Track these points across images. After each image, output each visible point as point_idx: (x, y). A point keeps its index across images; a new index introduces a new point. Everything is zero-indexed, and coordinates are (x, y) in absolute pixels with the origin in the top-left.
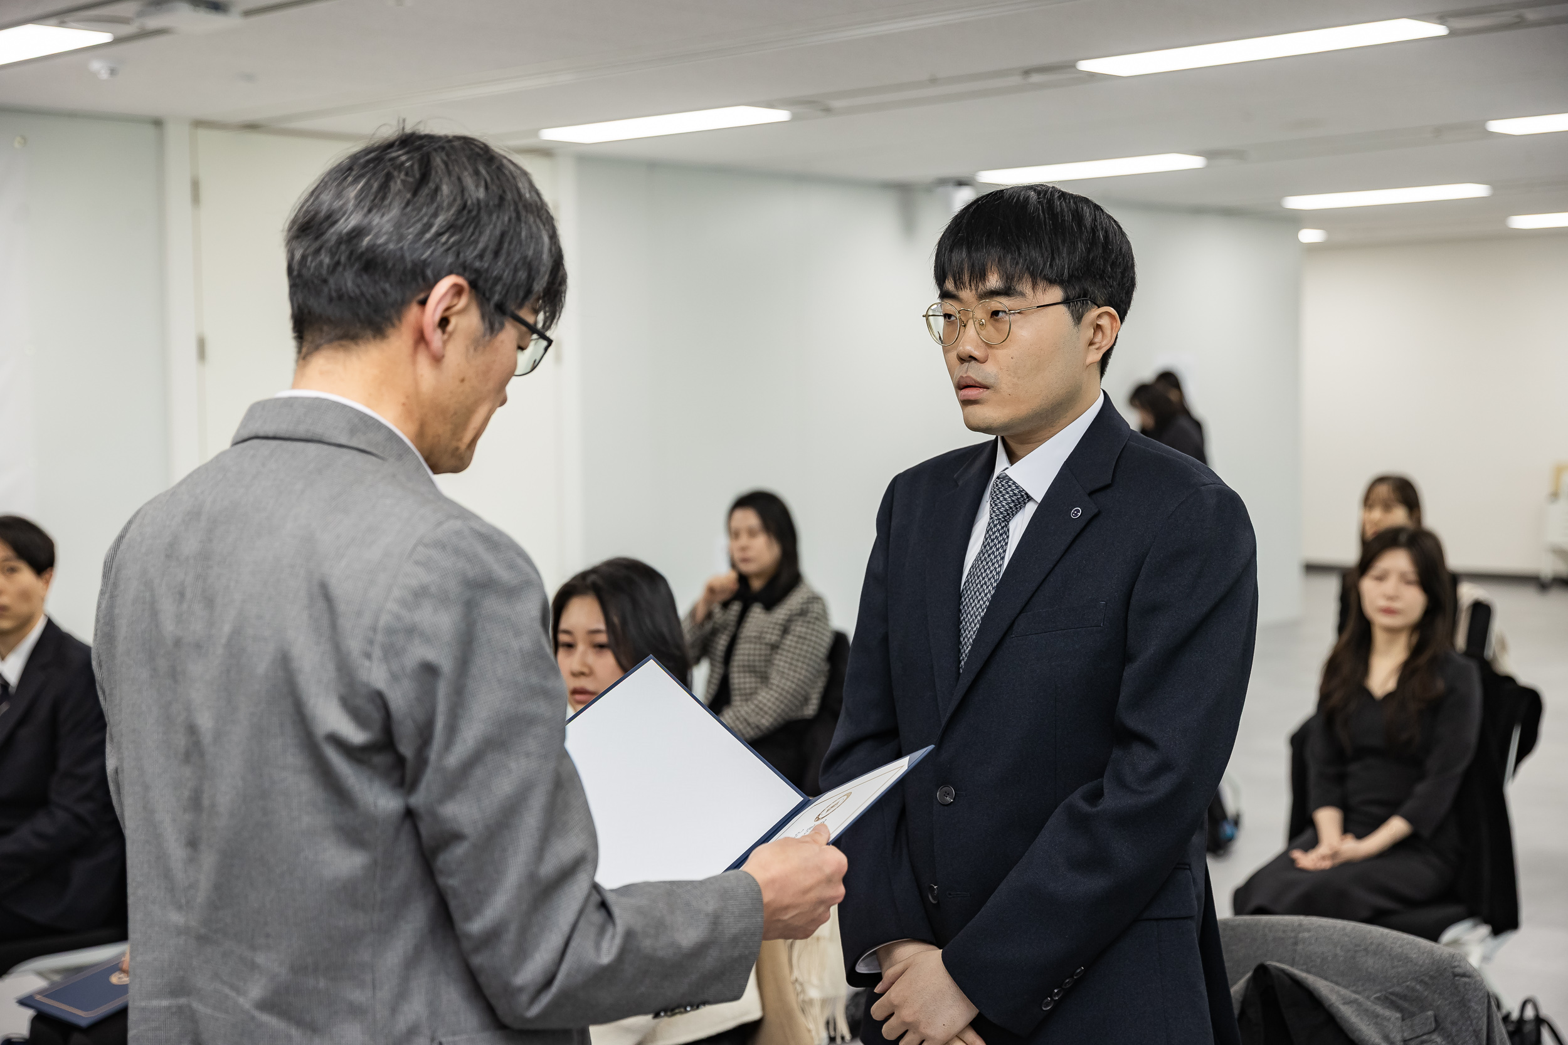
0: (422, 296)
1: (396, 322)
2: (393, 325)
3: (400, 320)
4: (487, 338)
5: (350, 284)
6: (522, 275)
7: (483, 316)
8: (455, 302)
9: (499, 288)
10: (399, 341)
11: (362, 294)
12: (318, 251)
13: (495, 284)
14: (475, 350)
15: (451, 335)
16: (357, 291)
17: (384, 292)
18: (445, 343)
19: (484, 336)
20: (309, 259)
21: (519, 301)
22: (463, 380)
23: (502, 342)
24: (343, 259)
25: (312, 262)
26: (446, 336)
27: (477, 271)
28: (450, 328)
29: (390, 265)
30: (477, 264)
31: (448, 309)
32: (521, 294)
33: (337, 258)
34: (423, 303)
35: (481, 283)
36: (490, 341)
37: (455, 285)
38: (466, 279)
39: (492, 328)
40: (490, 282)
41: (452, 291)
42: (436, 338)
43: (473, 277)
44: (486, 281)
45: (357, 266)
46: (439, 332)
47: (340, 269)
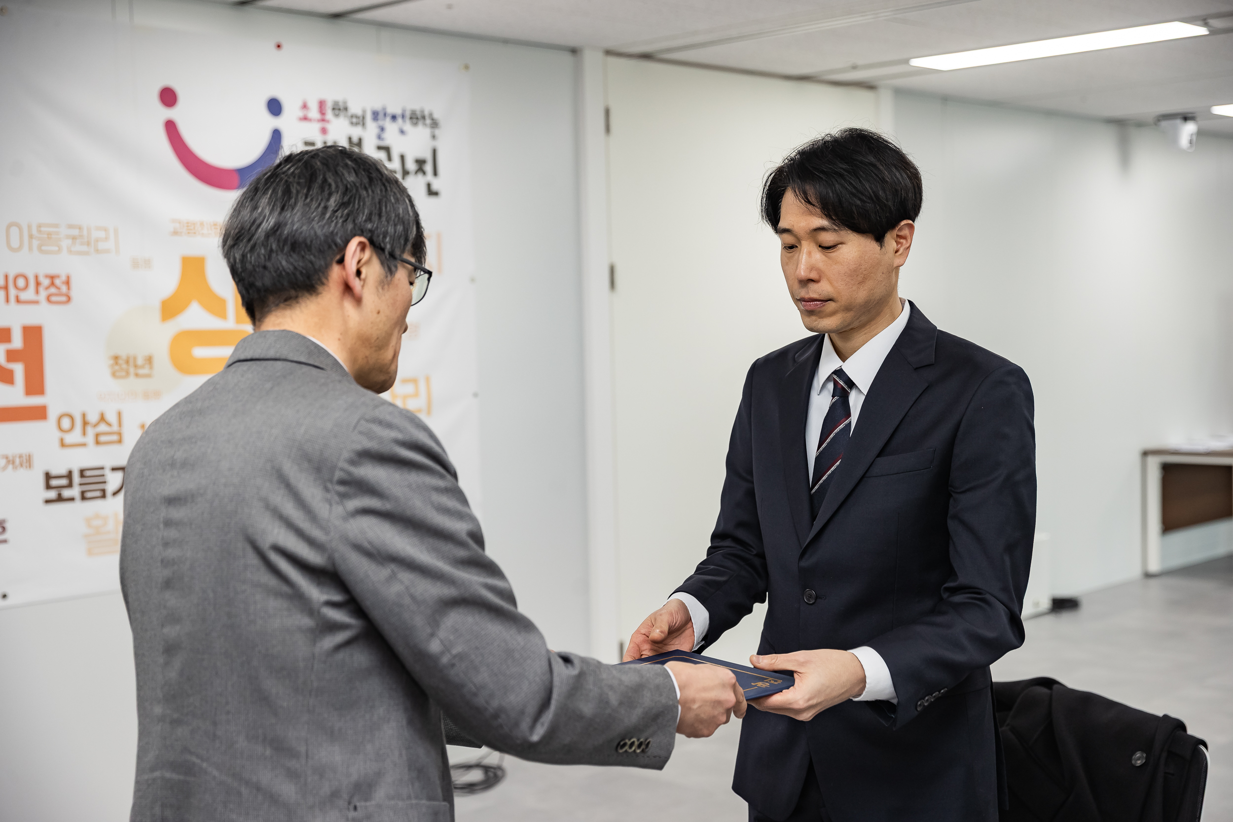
0: (338, 257)
1: (324, 280)
2: (323, 284)
3: (327, 279)
4: (389, 278)
5: (284, 263)
6: (400, 228)
7: (382, 263)
8: (362, 256)
9: (388, 239)
10: (330, 294)
11: (295, 268)
12: (253, 248)
13: (385, 237)
14: (383, 289)
15: (364, 280)
16: (291, 267)
17: (311, 262)
18: (363, 286)
19: (387, 277)
20: (249, 256)
21: (402, 247)
22: (379, 313)
23: (399, 280)
24: (274, 247)
25: (251, 257)
26: (362, 282)
27: (371, 231)
28: (363, 276)
29: (308, 242)
30: (369, 226)
31: (359, 262)
32: (402, 242)
33: (269, 248)
34: (341, 261)
35: (375, 239)
36: (391, 280)
37: (360, 243)
38: (366, 237)
39: (390, 271)
40: (381, 237)
41: (359, 249)
42: (356, 284)
43: (369, 235)
44: (378, 236)
45: (286, 249)
46: (357, 279)
47: (274, 255)
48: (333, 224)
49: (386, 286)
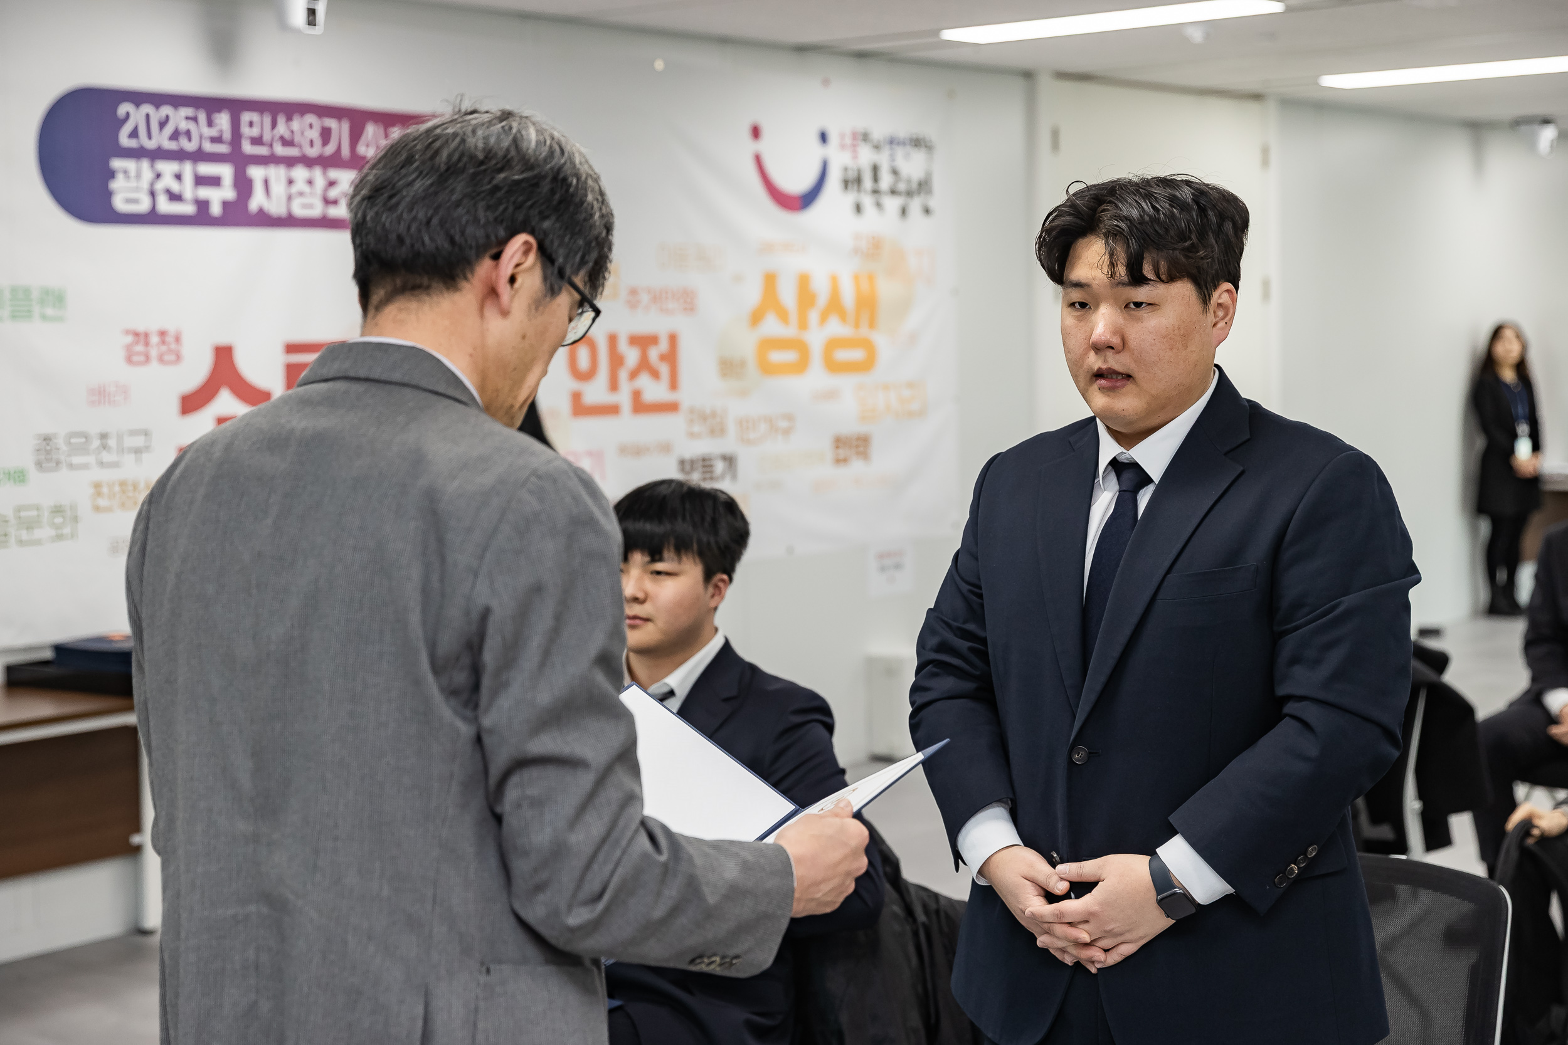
0: (494, 251)
4: (546, 299)
8: (523, 260)
9: (562, 251)
10: (469, 293)
11: (438, 250)
13: (559, 247)
14: (536, 309)
26: (513, 292)
30: (544, 227)
32: (579, 260)
34: (497, 257)
36: (548, 303)
37: (526, 243)
38: (536, 239)
39: (552, 291)
40: (556, 244)
42: (505, 291)
43: (541, 238)
44: (552, 244)
48: (501, 208)
49: (541, 308)
